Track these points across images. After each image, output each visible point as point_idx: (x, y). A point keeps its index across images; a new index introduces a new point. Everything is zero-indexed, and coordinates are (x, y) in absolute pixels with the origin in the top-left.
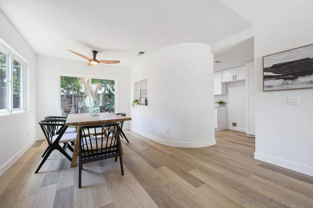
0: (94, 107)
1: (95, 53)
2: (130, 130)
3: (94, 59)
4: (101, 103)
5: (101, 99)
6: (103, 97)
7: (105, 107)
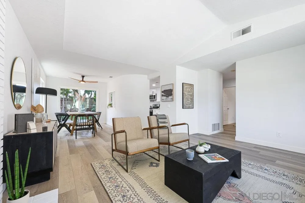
0: (82, 108)
1: (83, 77)
2: (106, 124)
3: (83, 81)
4: (88, 105)
5: (88, 102)
6: (89, 101)
7: (91, 109)
